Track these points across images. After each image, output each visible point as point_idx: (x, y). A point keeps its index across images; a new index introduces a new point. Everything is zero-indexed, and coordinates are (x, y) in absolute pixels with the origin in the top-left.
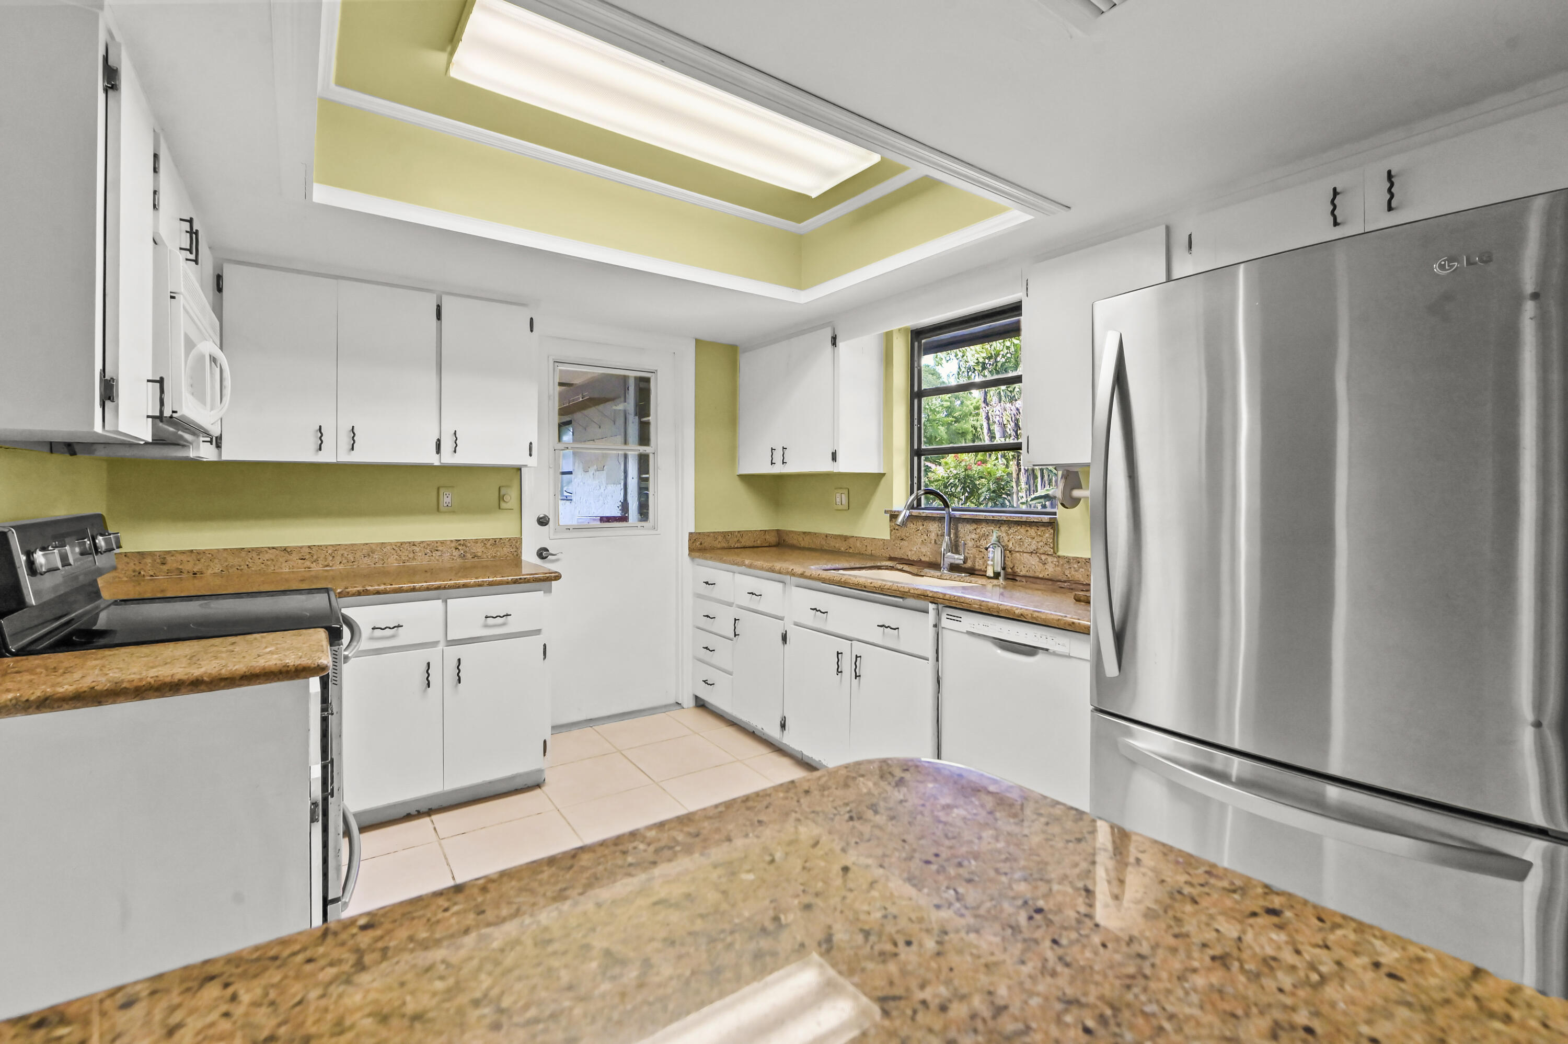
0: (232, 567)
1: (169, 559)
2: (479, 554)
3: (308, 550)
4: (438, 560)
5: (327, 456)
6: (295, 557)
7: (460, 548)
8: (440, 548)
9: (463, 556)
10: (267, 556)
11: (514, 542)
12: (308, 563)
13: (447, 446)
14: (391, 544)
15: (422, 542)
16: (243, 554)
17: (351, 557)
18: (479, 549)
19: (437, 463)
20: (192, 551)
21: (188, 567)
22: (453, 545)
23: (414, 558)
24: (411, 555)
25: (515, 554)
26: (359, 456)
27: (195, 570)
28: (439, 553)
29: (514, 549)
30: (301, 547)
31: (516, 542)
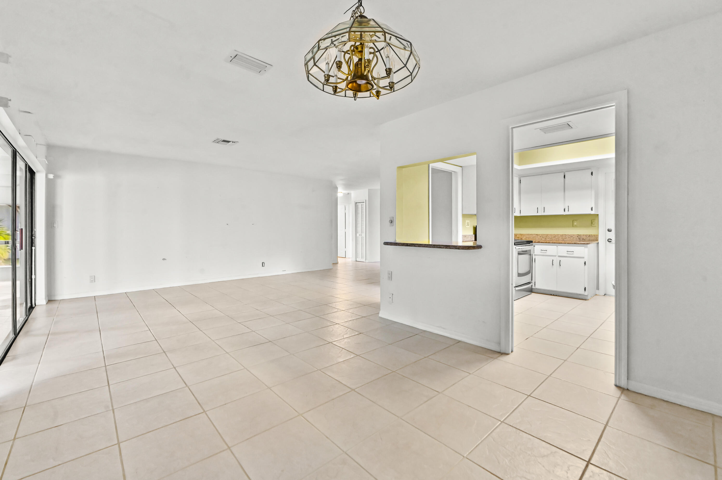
0: (527, 238)
1: (517, 235)
2: (584, 239)
3: (541, 235)
4: (572, 239)
5: (539, 214)
6: (539, 236)
7: (579, 236)
8: (573, 236)
9: (580, 239)
10: (533, 236)
11: (596, 236)
12: (541, 238)
13: (566, 210)
14: (560, 235)
15: (568, 235)
16: (529, 235)
17: (551, 237)
18: (585, 237)
19: (564, 214)
20: (521, 234)
21: (520, 237)
22: (577, 236)
23: (566, 239)
24: (565, 238)
25: (596, 239)
26: (546, 214)
27: (521, 238)
28: (573, 238)
29: (596, 238)
30: (540, 234)
31: (597, 236)
